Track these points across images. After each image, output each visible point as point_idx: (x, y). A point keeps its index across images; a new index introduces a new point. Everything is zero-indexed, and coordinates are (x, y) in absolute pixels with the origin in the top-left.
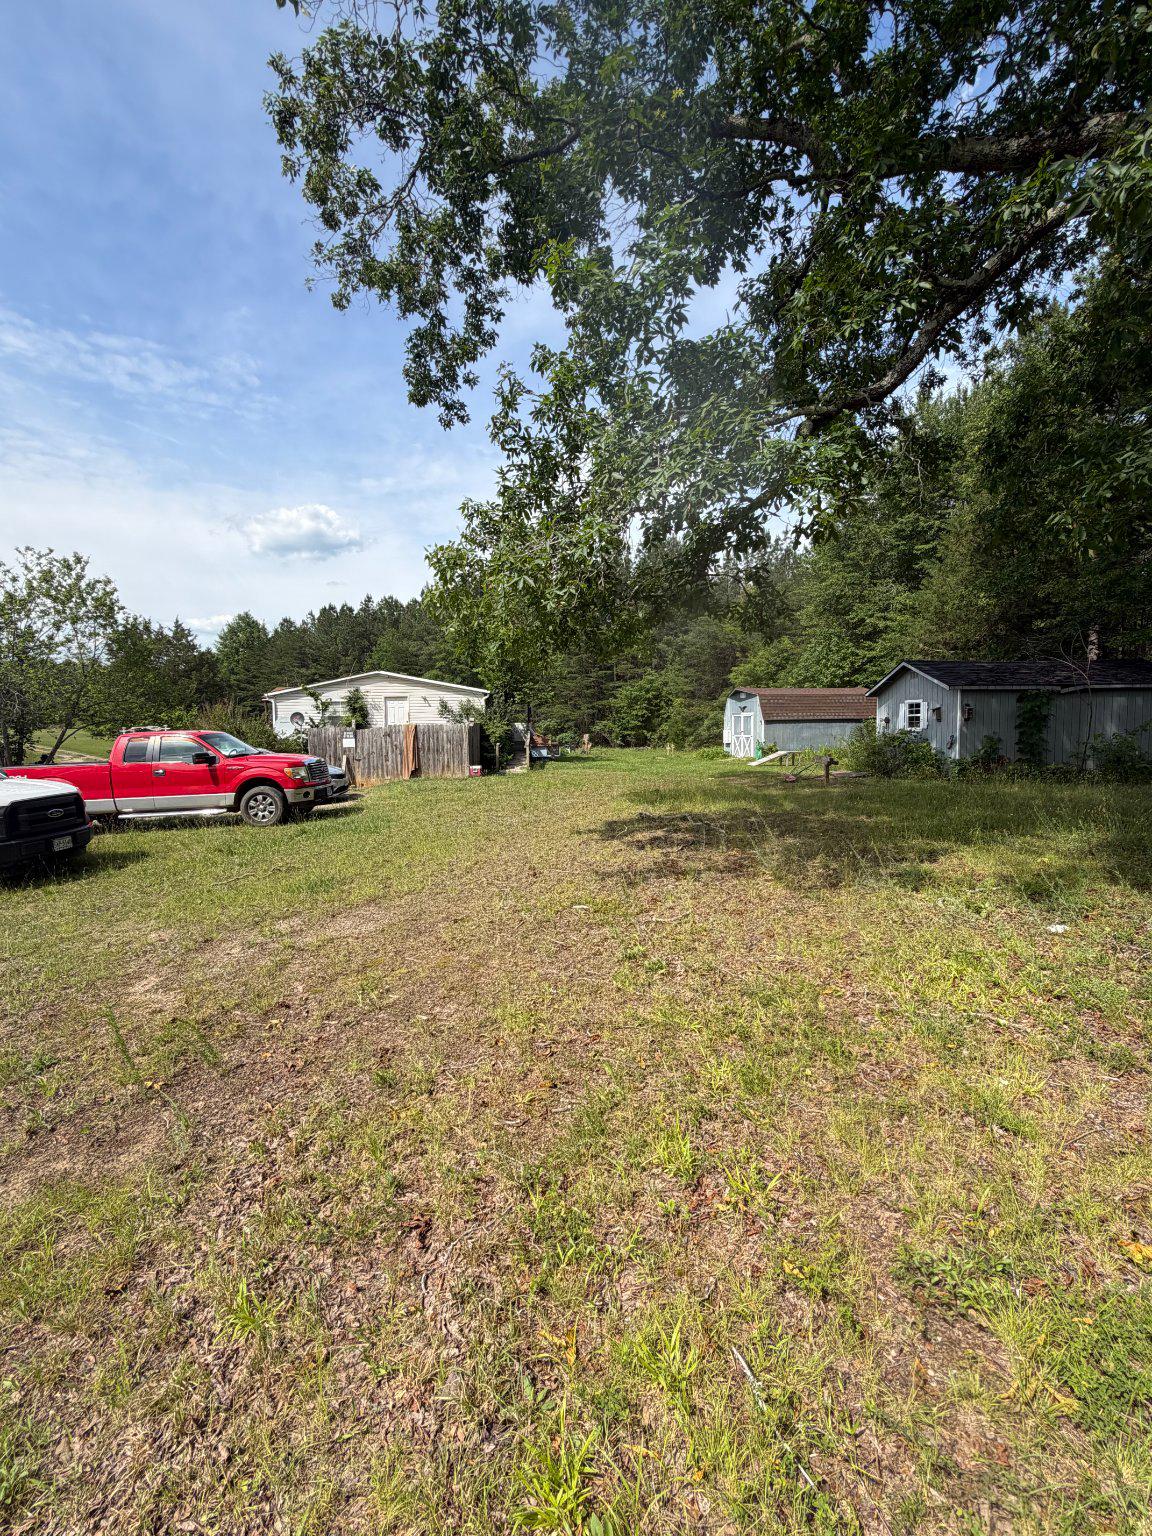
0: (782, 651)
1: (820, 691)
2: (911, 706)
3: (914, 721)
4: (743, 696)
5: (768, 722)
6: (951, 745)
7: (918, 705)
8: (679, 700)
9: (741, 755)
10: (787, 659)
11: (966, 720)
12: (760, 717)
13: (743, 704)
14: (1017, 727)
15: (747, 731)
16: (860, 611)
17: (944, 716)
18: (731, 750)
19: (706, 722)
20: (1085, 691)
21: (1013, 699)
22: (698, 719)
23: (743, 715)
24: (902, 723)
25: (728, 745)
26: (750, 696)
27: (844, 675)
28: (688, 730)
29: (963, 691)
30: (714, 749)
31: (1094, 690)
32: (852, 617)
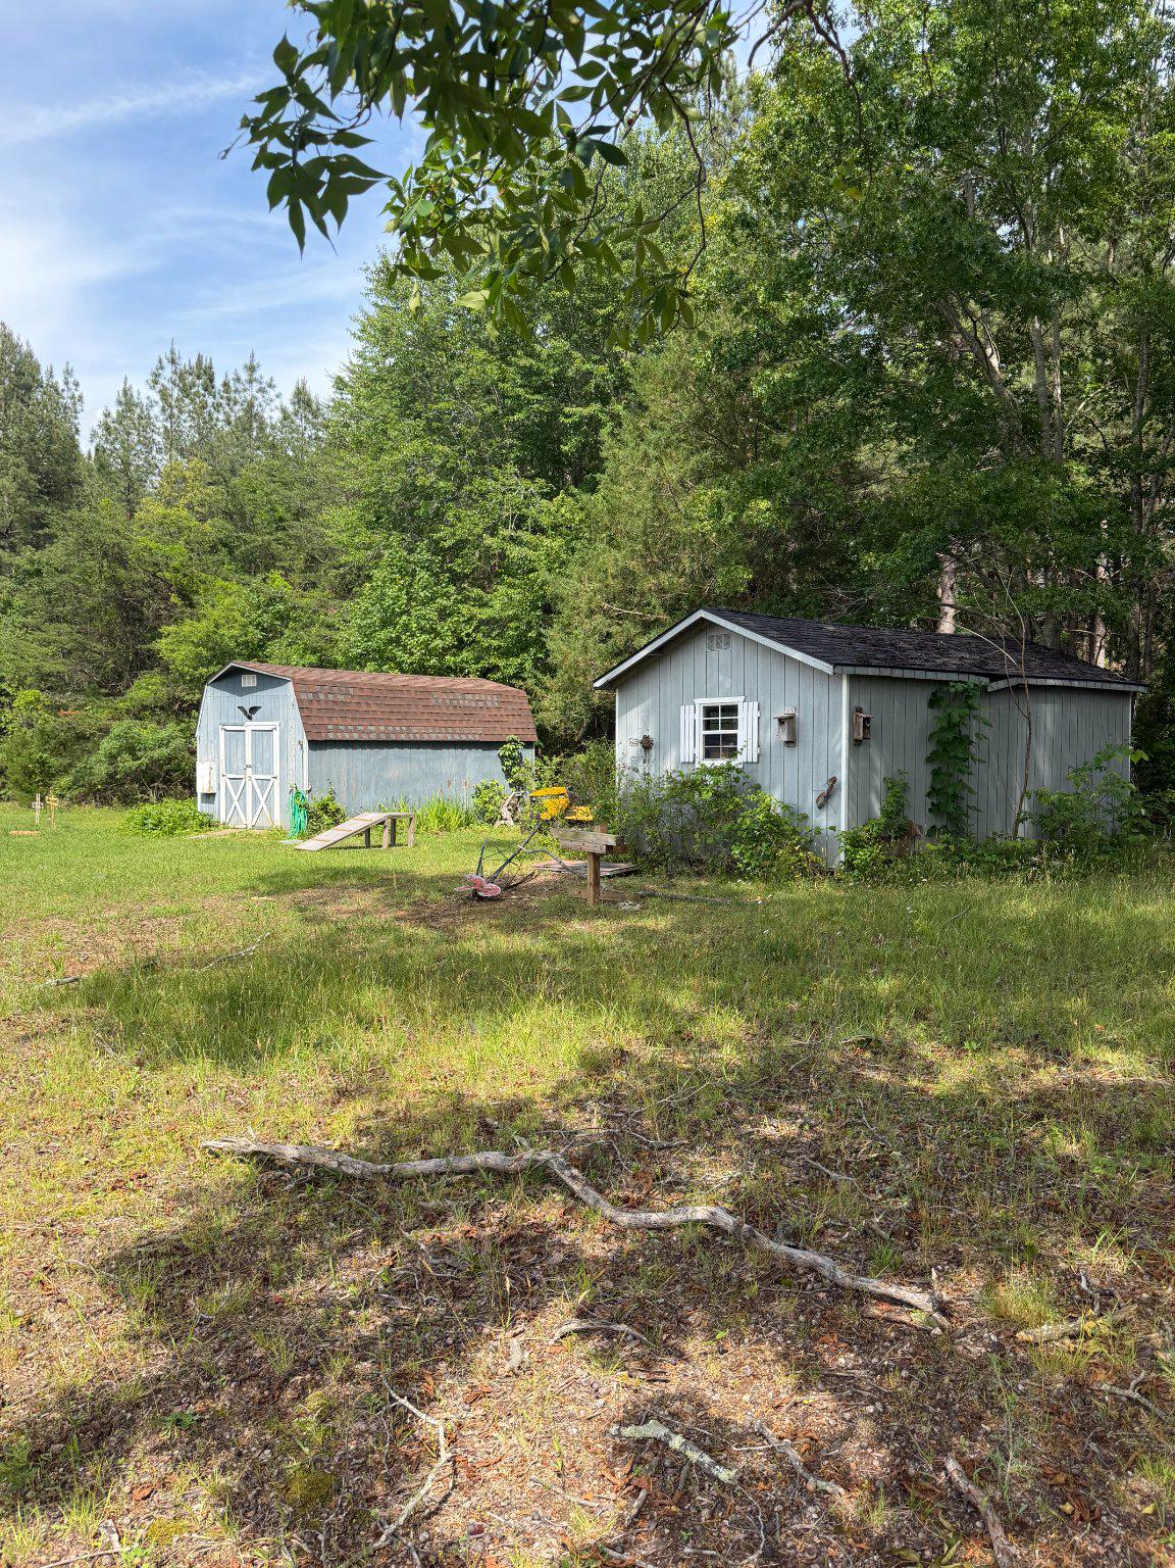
0: (272, 601)
1: (400, 679)
2: (710, 711)
3: (719, 743)
4: (248, 682)
5: (315, 745)
6: (826, 799)
7: (732, 710)
8: (29, 694)
9: (247, 820)
10: (283, 618)
11: (856, 743)
12: (298, 733)
13: (248, 701)
14: (929, 760)
15: (261, 763)
16: (464, 523)
17: (805, 733)
18: (220, 810)
19: (107, 745)
20: (1018, 689)
21: (921, 698)
22: (82, 737)
23: (250, 726)
24: (687, 750)
25: (209, 797)
26: (267, 681)
27: (446, 650)
28: (54, 761)
29: (853, 678)
30: (170, 808)
31: (1032, 687)
32: (445, 535)
